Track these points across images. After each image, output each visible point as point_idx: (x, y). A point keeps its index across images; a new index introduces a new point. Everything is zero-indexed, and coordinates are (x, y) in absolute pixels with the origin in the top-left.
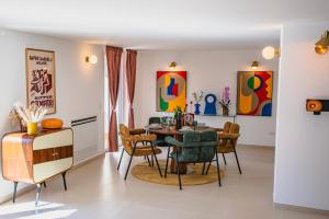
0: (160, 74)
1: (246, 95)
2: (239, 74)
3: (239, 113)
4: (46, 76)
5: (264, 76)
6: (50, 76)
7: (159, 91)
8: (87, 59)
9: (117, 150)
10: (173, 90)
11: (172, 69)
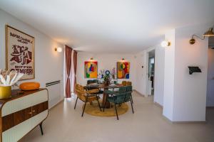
0: (86, 63)
1: (120, 70)
2: (118, 63)
3: (118, 78)
4: (26, 52)
5: (126, 64)
6: (30, 53)
7: (86, 69)
8: (56, 50)
9: (70, 97)
10: (92, 69)
11: (92, 61)
